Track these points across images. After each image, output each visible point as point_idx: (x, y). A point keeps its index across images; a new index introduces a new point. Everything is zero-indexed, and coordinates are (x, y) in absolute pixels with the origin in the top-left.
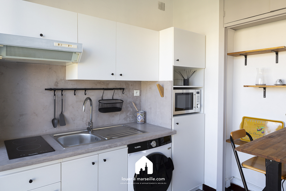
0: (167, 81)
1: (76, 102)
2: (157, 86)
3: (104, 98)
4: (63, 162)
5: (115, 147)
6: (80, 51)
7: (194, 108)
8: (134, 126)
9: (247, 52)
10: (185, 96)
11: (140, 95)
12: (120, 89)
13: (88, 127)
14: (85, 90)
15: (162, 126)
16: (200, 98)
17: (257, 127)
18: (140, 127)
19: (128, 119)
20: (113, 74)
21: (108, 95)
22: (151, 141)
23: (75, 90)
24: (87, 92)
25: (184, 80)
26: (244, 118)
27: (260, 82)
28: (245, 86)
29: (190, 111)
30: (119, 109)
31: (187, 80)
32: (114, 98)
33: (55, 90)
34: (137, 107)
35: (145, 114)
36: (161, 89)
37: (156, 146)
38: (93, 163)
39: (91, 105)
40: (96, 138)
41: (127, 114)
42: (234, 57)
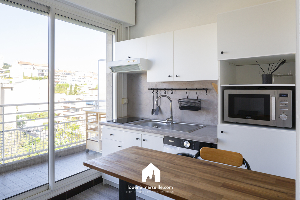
3: (189, 97)
6: (139, 63)
23: (165, 89)
33: (153, 89)
37: (191, 148)
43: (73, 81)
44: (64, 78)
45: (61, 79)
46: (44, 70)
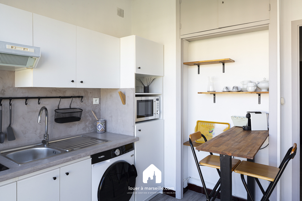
0: (129, 89)
1: (28, 113)
2: (119, 94)
3: (61, 107)
4: (19, 180)
5: (79, 158)
6: (37, 56)
7: (154, 115)
8: (94, 136)
9: (200, 62)
10: (144, 103)
11: (100, 103)
12: (79, 97)
13: (43, 139)
14: (39, 98)
15: (124, 134)
16: (159, 105)
17: (209, 130)
18: (100, 137)
19: (87, 129)
20: (73, 81)
21: (65, 104)
22: (115, 149)
23: (27, 98)
24: (42, 101)
25: (145, 88)
26: (198, 122)
27: (211, 90)
28: (199, 93)
29: (150, 118)
30: (78, 119)
31: (148, 88)
32: (72, 107)
34: (96, 116)
35: (105, 122)
36: (123, 96)
37: (120, 155)
38: (55, 178)
39: (47, 115)
40: (54, 152)
41: (86, 124)
42: (189, 66)
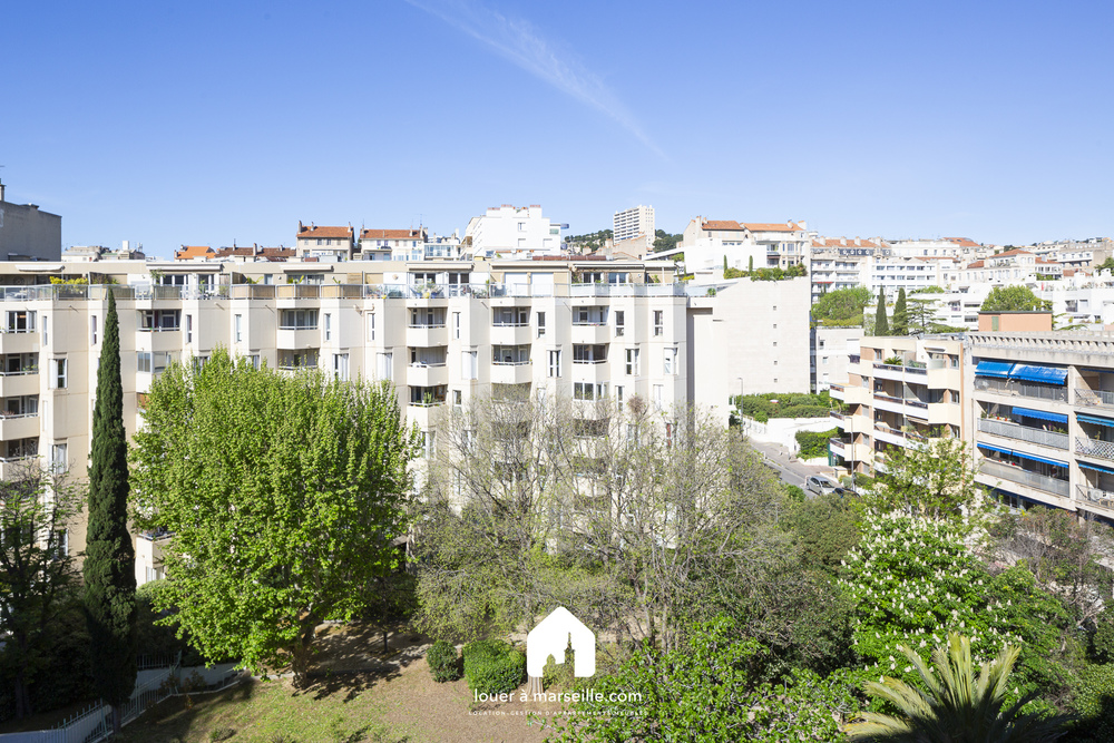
43: (883, 278)
44: (849, 268)
45: (838, 274)
46: (780, 245)
